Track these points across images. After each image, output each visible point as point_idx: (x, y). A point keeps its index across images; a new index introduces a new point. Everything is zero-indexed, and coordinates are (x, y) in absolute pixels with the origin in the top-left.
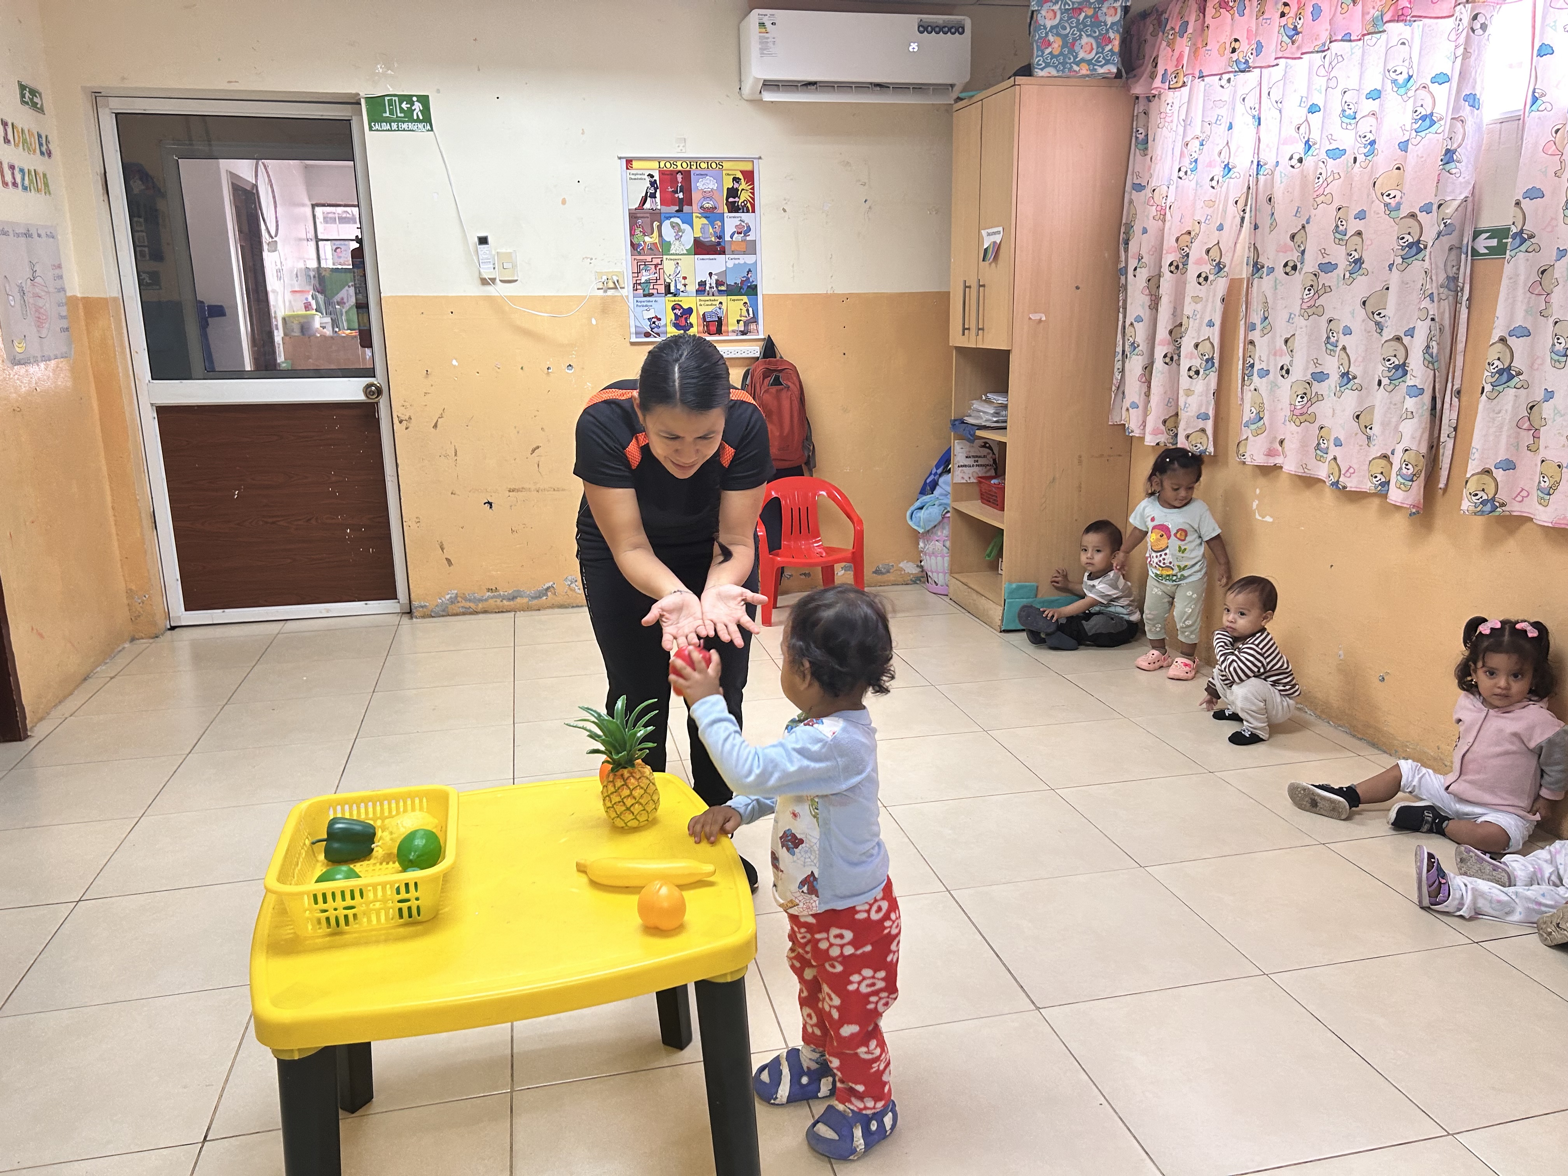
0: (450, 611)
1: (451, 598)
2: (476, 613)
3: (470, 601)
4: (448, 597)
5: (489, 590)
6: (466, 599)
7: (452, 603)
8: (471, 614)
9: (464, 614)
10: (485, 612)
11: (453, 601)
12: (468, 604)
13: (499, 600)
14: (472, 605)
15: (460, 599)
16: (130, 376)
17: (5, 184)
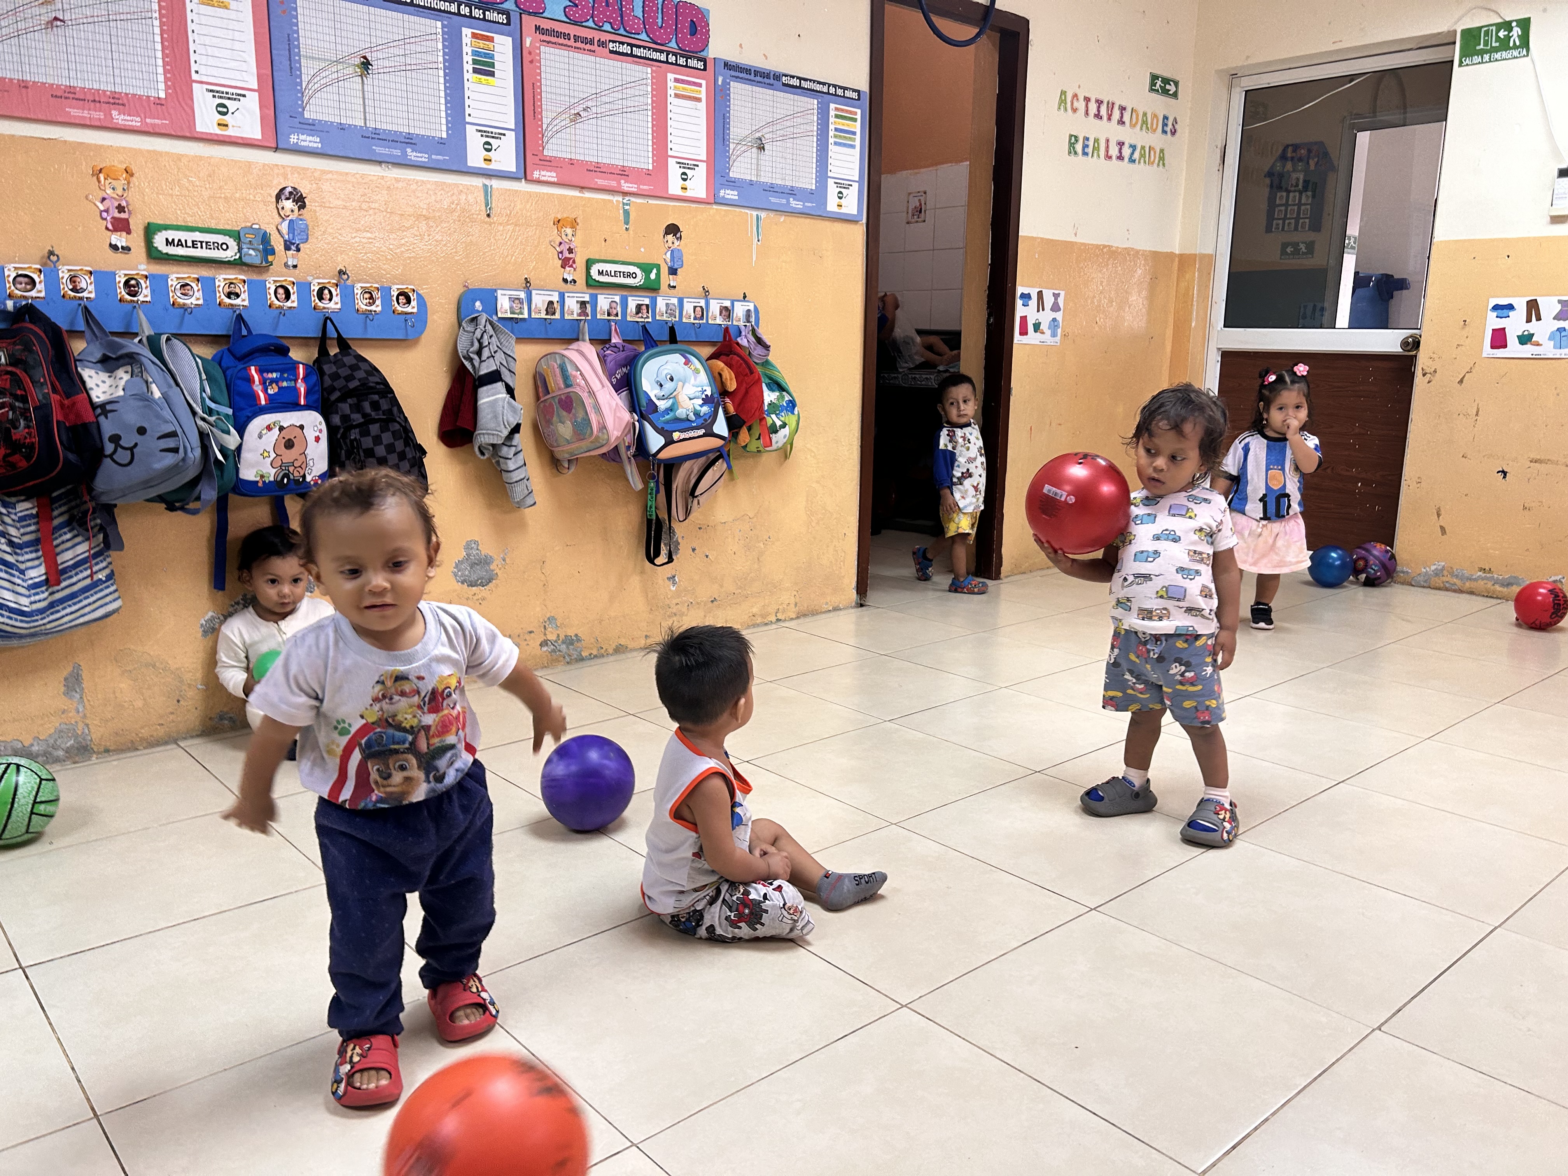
0: (1433, 584)
1: (1436, 569)
2: (1461, 591)
3: (1457, 576)
4: (1433, 568)
5: (1483, 570)
6: (1452, 574)
7: (1437, 575)
8: (1455, 591)
9: (1447, 590)
10: (1471, 593)
11: (1438, 573)
12: (1454, 580)
14: (1458, 582)
15: (1445, 573)
16: (1206, 323)
17: (1108, 157)
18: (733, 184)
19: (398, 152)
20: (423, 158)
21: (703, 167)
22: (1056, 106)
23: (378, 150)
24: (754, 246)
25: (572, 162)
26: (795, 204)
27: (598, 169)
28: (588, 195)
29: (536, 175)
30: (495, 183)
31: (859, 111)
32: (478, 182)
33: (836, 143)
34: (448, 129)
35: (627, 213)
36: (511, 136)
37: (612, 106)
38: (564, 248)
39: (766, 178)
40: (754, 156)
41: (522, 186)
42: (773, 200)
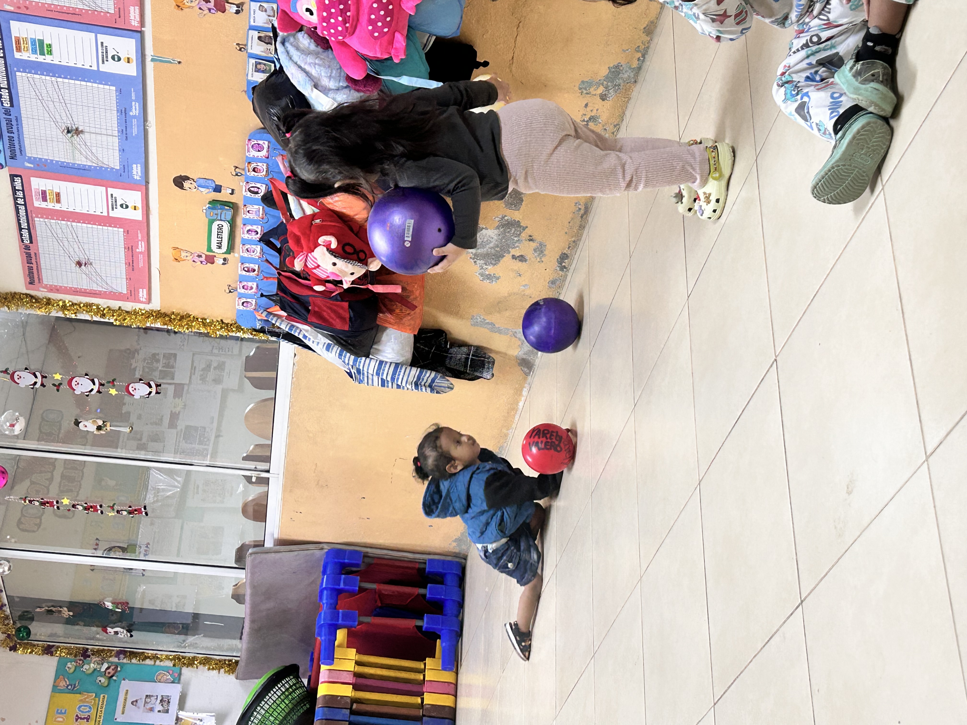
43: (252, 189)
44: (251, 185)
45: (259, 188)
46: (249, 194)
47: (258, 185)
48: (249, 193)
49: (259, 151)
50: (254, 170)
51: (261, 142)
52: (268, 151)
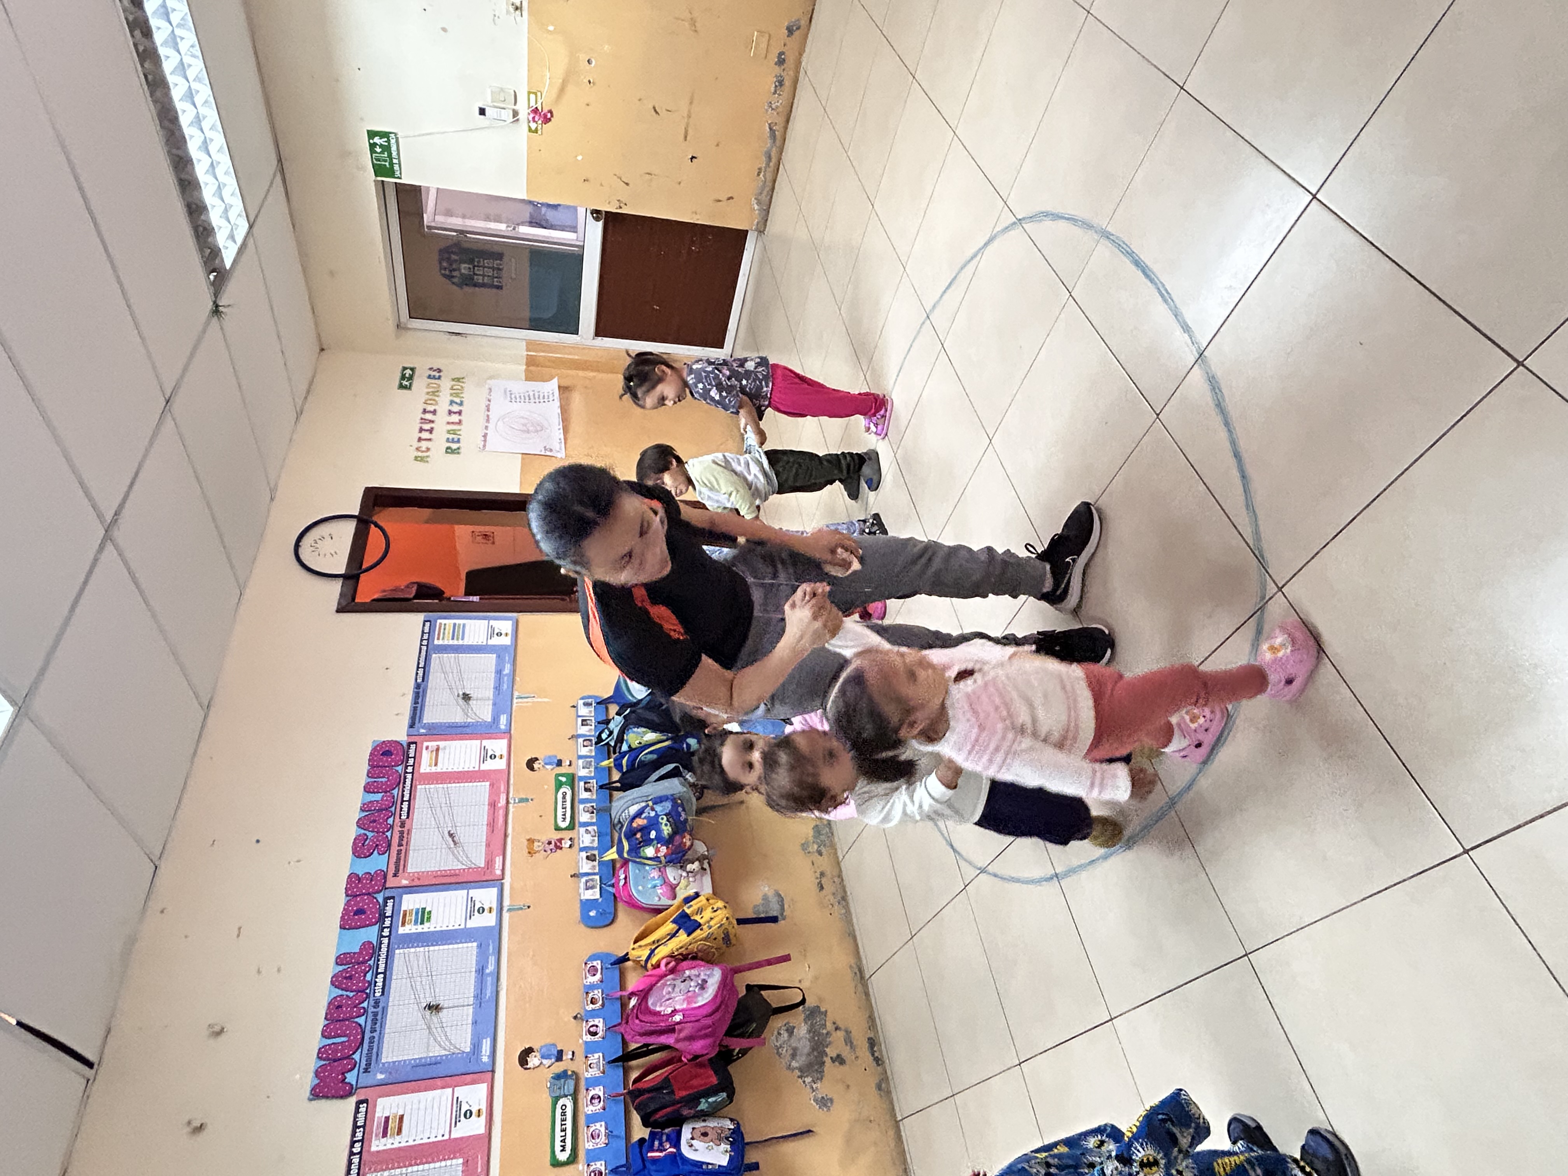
1: (757, 204)
2: (773, 188)
3: (763, 190)
4: (756, 206)
5: (758, 175)
7: (761, 203)
8: (773, 192)
9: (771, 197)
10: (774, 181)
11: (759, 203)
12: (765, 193)
13: (768, 169)
14: (767, 189)
15: (760, 197)
16: (575, 347)
17: (460, 422)
18: (496, 719)
19: (489, 979)
20: (492, 960)
21: (485, 743)
22: (426, 464)
23: (488, 995)
24: (539, 700)
25: (488, 845)
26: (507, 670)
27: (492, 825)
28: (510, 831)
29: (498, 872)
30: (507, 903)
31: (439, 621)
32: (506, 916)
33: (463, 639)
34: (471, 942)
35: (521, 800)
36: (473, 893)
37: (447, 814)
38: (548, 848)
39: (490, 693)
40: (474, 702)
41: (507, 882)
42: (505, 686)
43: (591, 1029)
44: (590, 1024)
45: (597, 1026)
46: (588, 1038)
47: (596, 1023)
48: (589, 1036)
49: (594, 975)
50: (592, 1002)
51: (595, 963)
52: (601, 973)
